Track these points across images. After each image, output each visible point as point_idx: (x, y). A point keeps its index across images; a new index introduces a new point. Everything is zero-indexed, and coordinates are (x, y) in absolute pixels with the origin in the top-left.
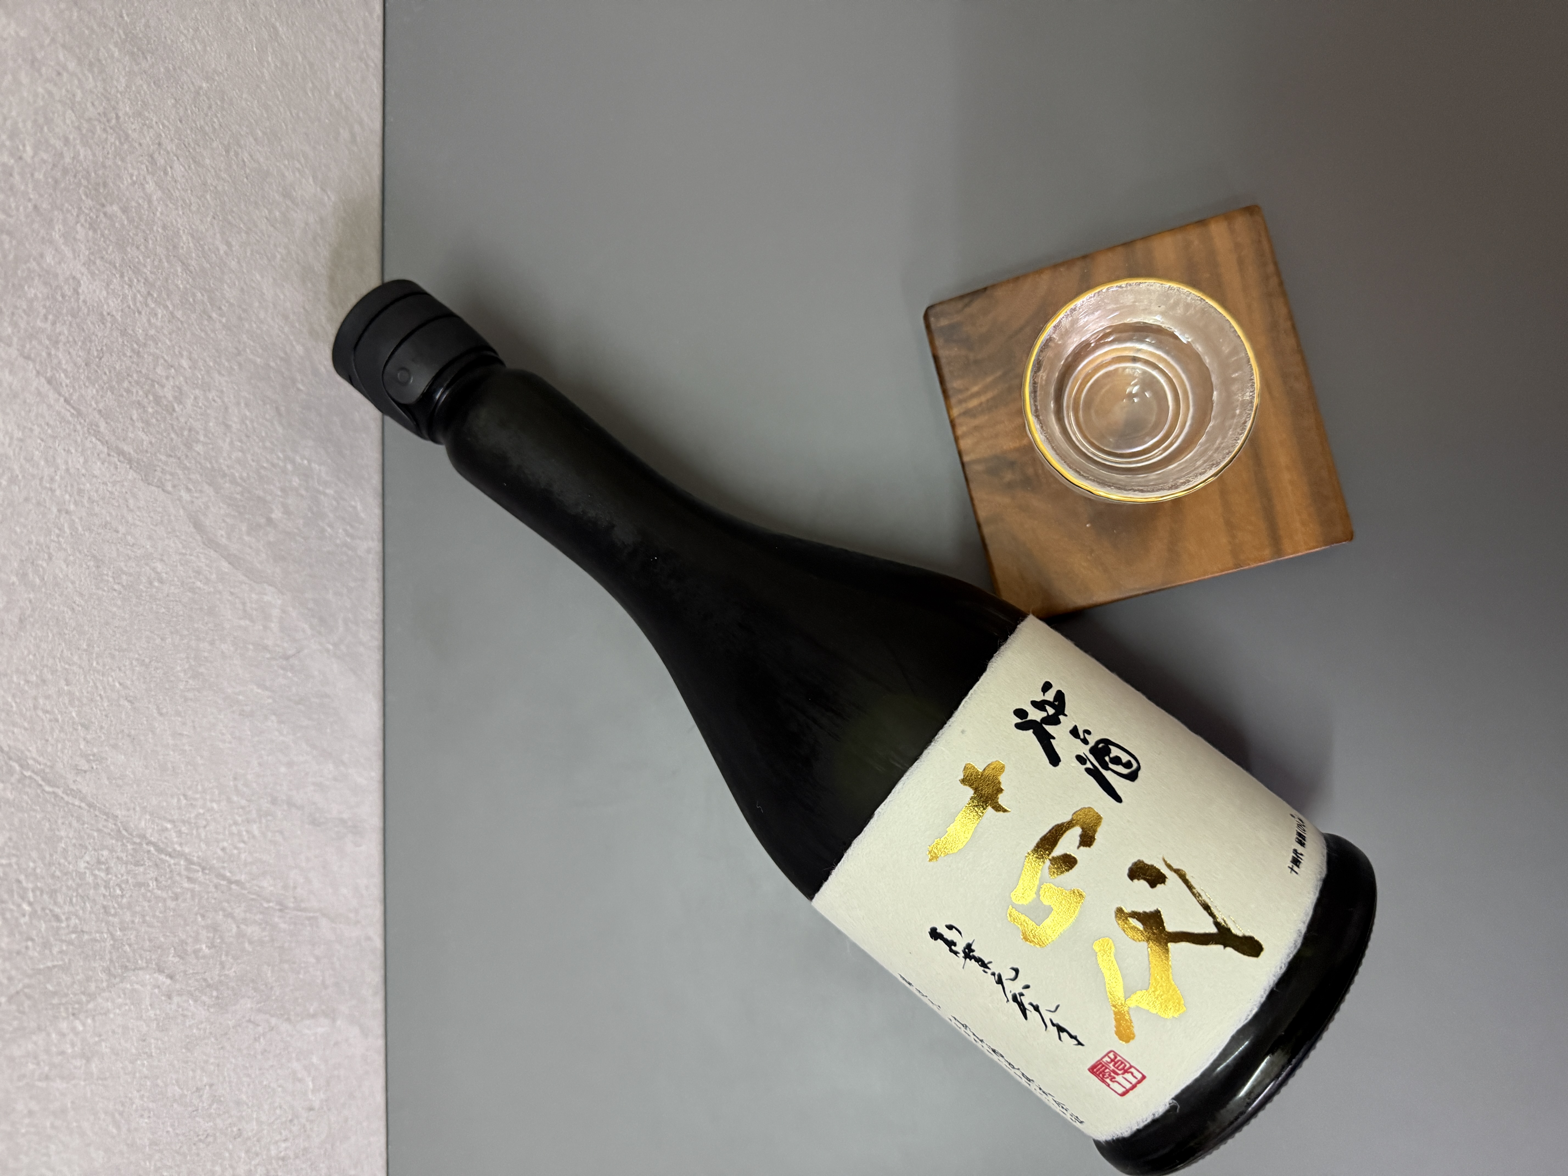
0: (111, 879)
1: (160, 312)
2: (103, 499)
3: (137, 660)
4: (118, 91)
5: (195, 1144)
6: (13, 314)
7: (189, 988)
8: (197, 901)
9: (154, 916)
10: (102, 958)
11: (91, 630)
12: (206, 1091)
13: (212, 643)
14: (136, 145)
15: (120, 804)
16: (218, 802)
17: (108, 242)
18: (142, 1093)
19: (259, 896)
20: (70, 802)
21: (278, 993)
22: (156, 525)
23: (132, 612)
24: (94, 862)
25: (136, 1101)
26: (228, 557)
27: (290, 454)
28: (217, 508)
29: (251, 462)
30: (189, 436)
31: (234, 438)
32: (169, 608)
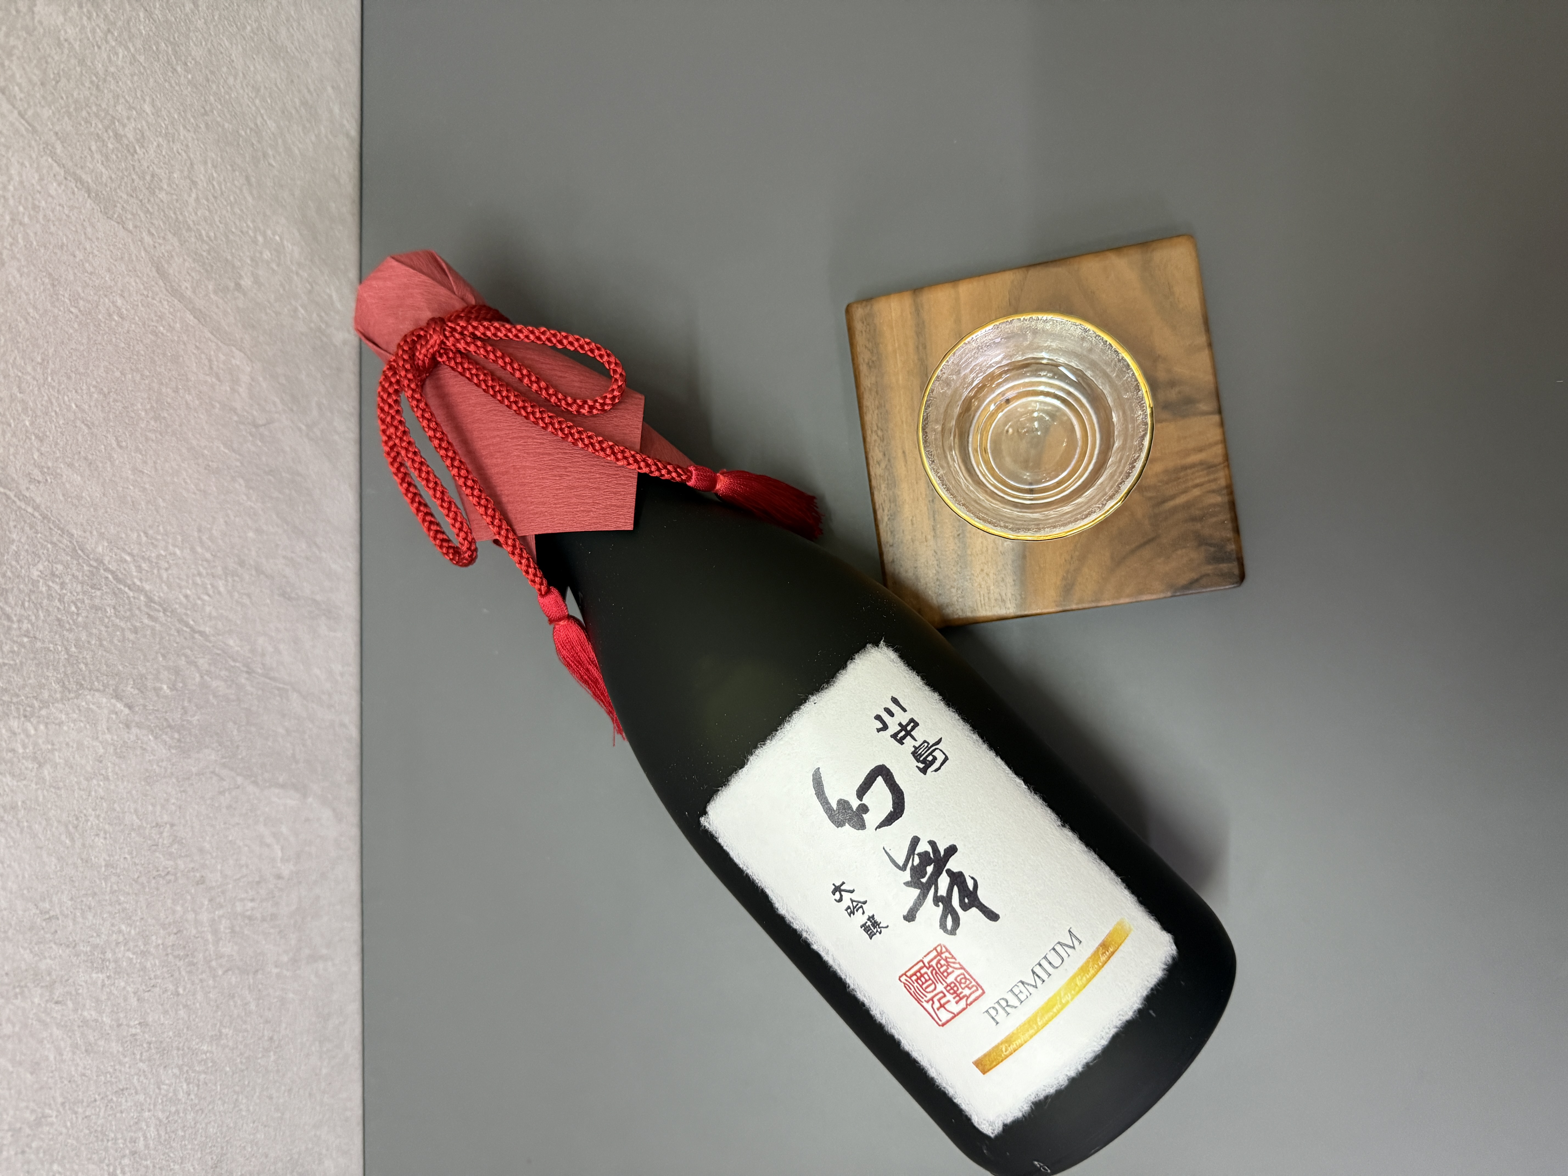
0: (65, 594)
1: (121, 51)
2: (60, 220)
3: (95, 387)
5: (154, 878)
7: (149, 724)
8: (158, 639)
9: (111, 642)
10: (54, 670)
11: (46, 345)
12: (166, 830)
13: (176, 391)
15: (76, 524)
16: (181, 549)
18: (98, 812)
19: (224, 652)
20: (23, 507)
21: (244, 754)
22: (116, 260)
23: (89, 339)
24: (47, 572)
25: (91, 819)
26: (193, 311)
27: (260, 225)
28: (181, 259)
29: (218, 223)
30: (152, 181)
31: (201, 196)
32: (129, 345)
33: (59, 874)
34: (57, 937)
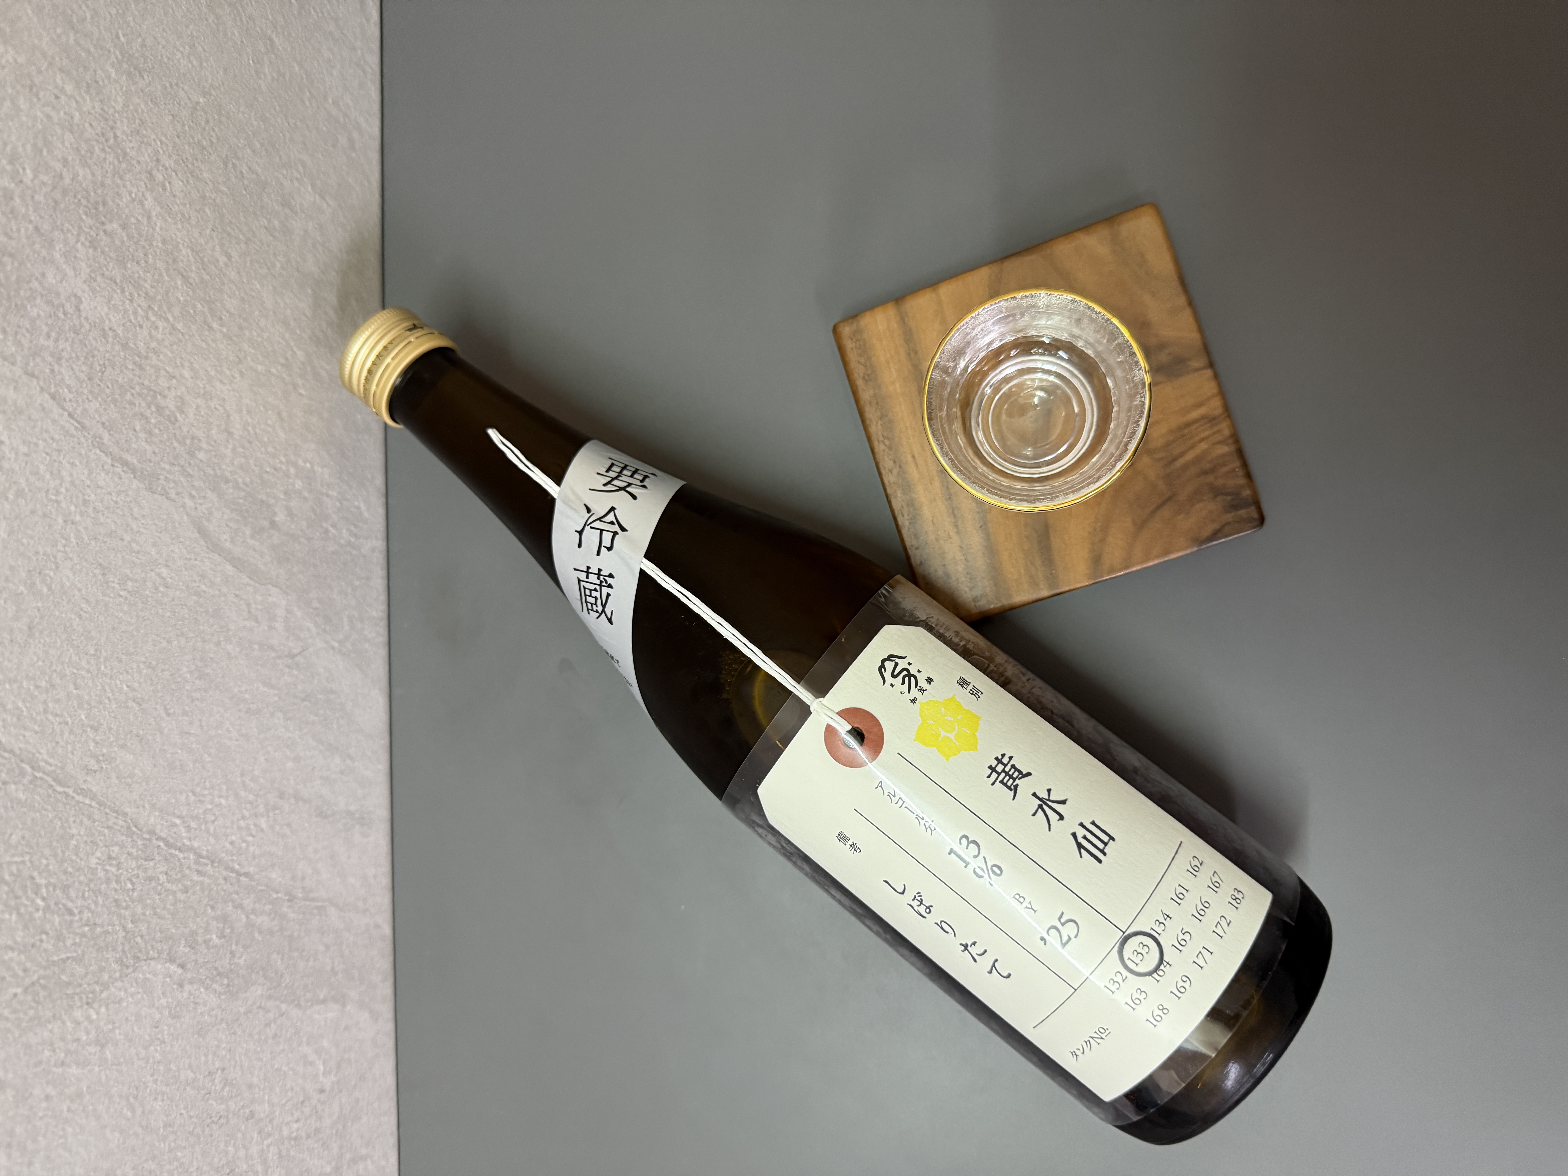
1: (161, 324)
2: (108, 508)
3: (144, 663)
4: (115, 111)
5: (208, 1126)
6: (16, 333)
7: (200, 977)
8: (206, 893)
9: (164, 908)
10: (113, 950)
11: (98, 635)
12: (218, 1075)
13: (218, 644)
14: (134, 162)
15: (129, 802)
16: (227, 798)
17: (108, 260)
18: (155, 1077)
19: (267, 887)
20: (81, 800)
21: (288, 981)
22: (160, 532)
23: (138, 617)
24: (105, 857)
25: (150, 1085)
26: (232, 561)
27: (292, 457)
28: (220, 513)
29: (253, 467)
30: (192, 444)
31: (237, 445)
32: (175, 612)
33: (121, 1147)
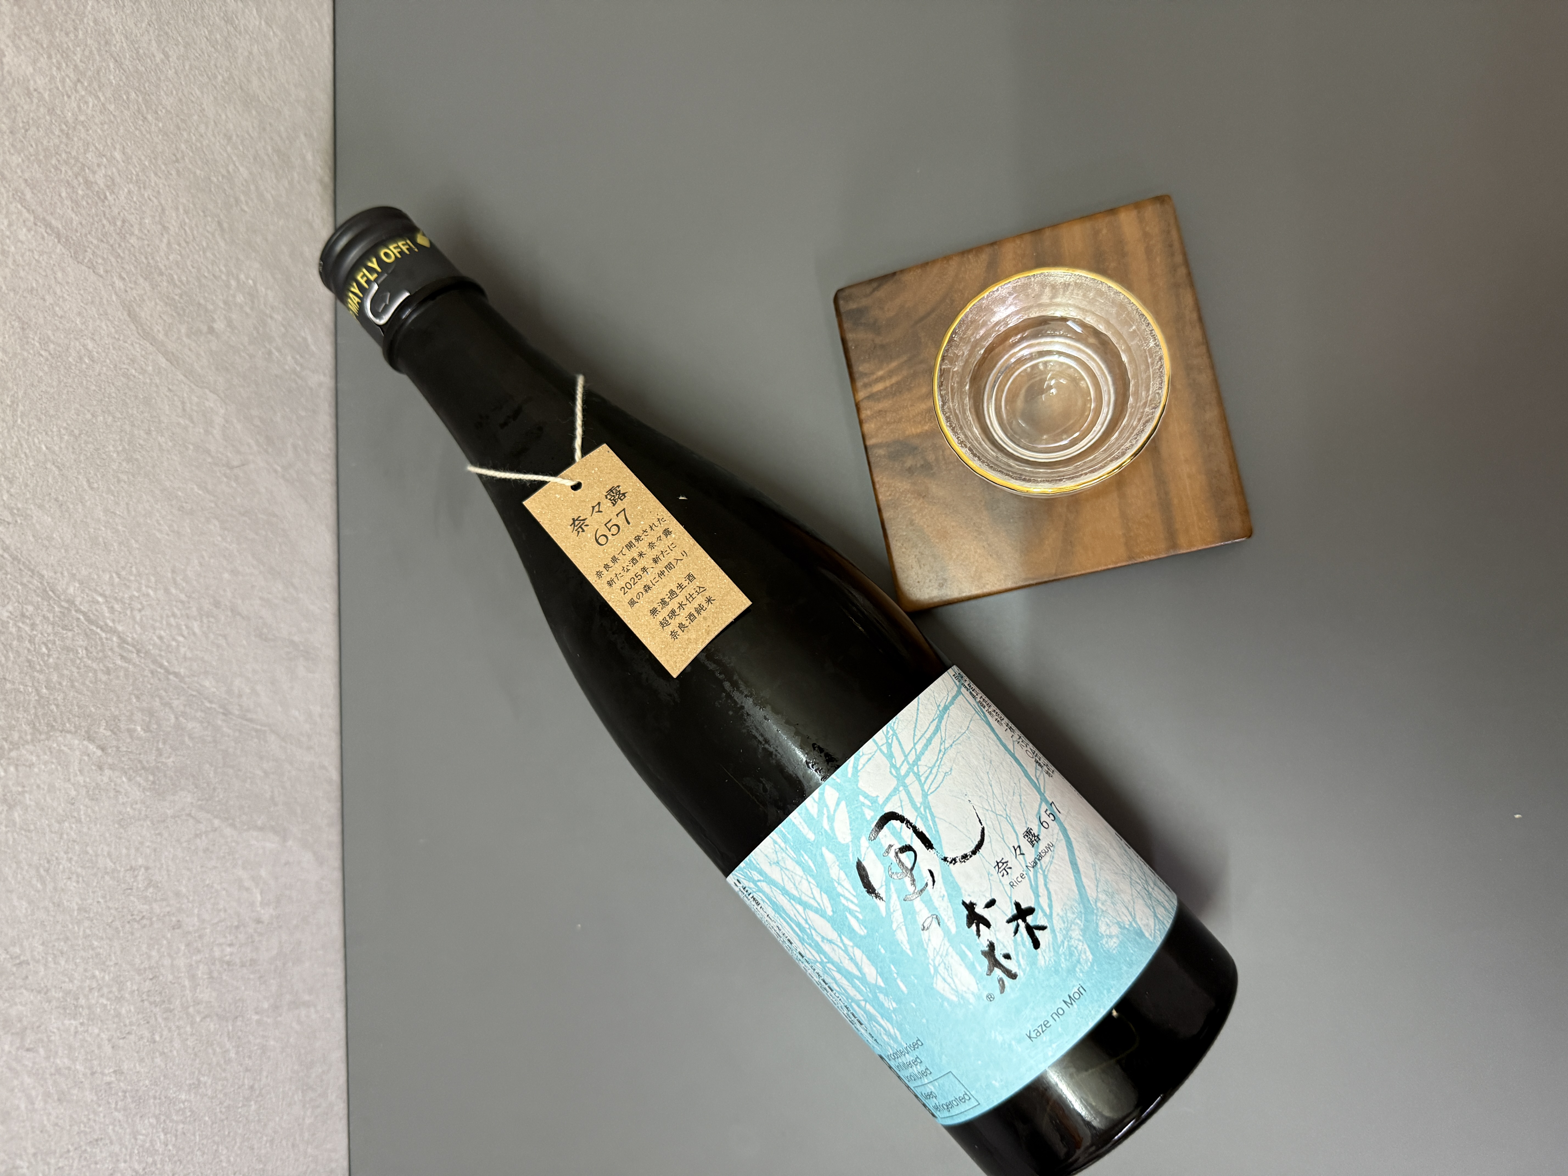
0: (36, 636)
1: (91, 101)
2: (29, 264)
3: (66, 429)
5: (129, 922)
7: (122, 765)
8: (131, 681)
9: (84, 684)
10: (25, 711)
11: (15, 388)
12: (141, 873)
13: (149, 432)
15: (47, 565)
16: (155, 590)
18: (70, 855)
19: (199, 693)
21: (221, 796)
22: (87, 304)
23: (60, 382)
24: (18, 613)
25: (64, 862)
26: (165, 354)
27: (234, 270)
28: (153, 303)
29: (190, 268)
30: (122, 226)
31: (172, 240)
32: (100, 387)
33: (29, 918)
34: (28, 982)
